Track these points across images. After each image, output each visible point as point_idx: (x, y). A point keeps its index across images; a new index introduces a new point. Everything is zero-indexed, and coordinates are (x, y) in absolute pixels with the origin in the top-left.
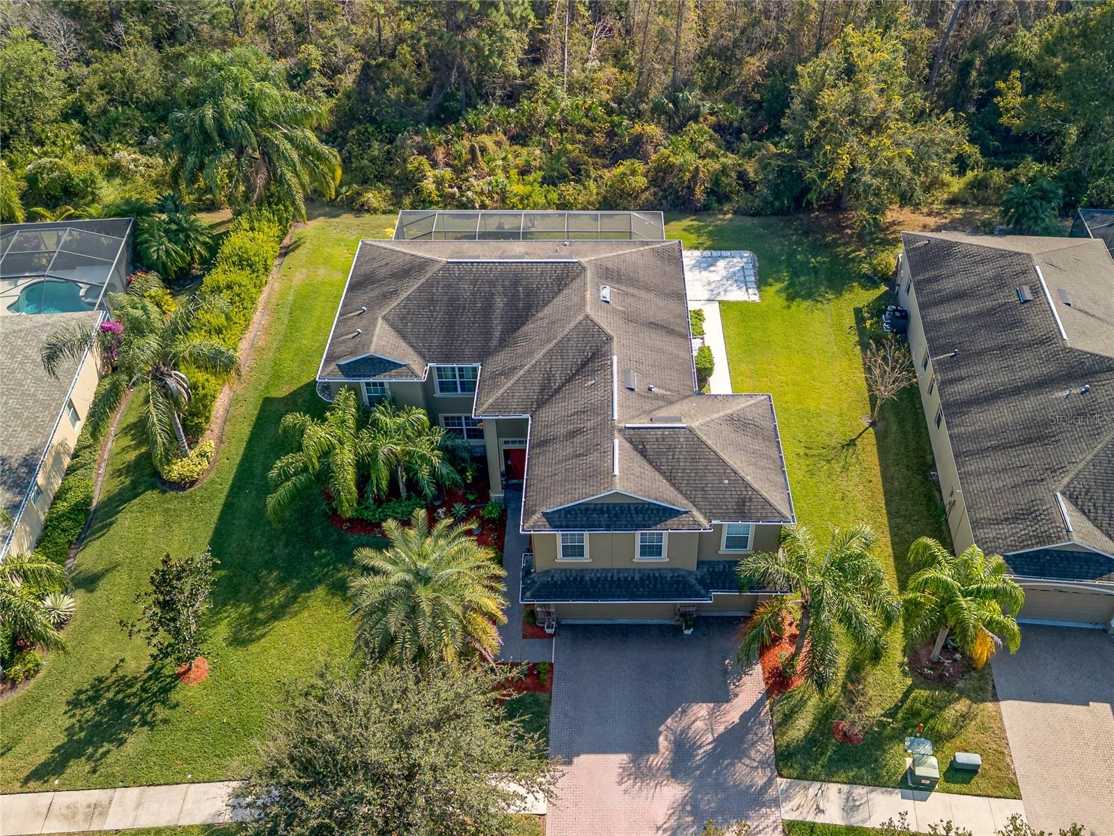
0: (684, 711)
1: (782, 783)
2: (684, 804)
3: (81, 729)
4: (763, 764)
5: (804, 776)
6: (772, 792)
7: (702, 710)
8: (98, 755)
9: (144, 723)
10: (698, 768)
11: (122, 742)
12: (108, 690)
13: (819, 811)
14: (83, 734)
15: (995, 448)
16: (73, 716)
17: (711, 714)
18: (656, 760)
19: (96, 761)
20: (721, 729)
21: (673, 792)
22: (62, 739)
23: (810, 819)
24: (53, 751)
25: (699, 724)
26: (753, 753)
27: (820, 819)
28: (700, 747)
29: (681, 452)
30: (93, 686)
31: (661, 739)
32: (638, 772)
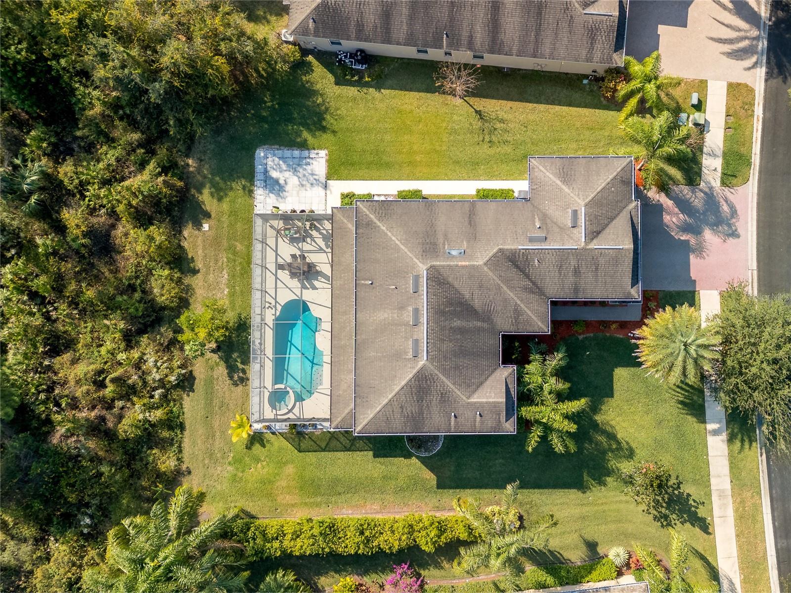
0: (667, 227)
1: (702, 184)
2: (713, 230)
3: (682, 517)
4: (693, 192)
5: (699, 174)
6: (707, 190)
7: (667, 218)
8: (695, 504)
9: (679, 487)
10: (696, 222)
11: (689, 495)
12: (661, 512)
13: (715, 170)
14: (685, 516)
15: (537, 35)
16: (675, 524)
17: (669, 214)
18: (693, 241)
19: (698, 504)
20: (677, 210)
21: (708, 235)
22: (688, 525)
23: (720, 175)
24: (694, 527)
25: (674, 220)
26: (688, 196)
27: (719, 169)
28: (686, 220)
29: (598, 212)
30: (659, 520)
31: (682, 238)
32: (700, 250)
